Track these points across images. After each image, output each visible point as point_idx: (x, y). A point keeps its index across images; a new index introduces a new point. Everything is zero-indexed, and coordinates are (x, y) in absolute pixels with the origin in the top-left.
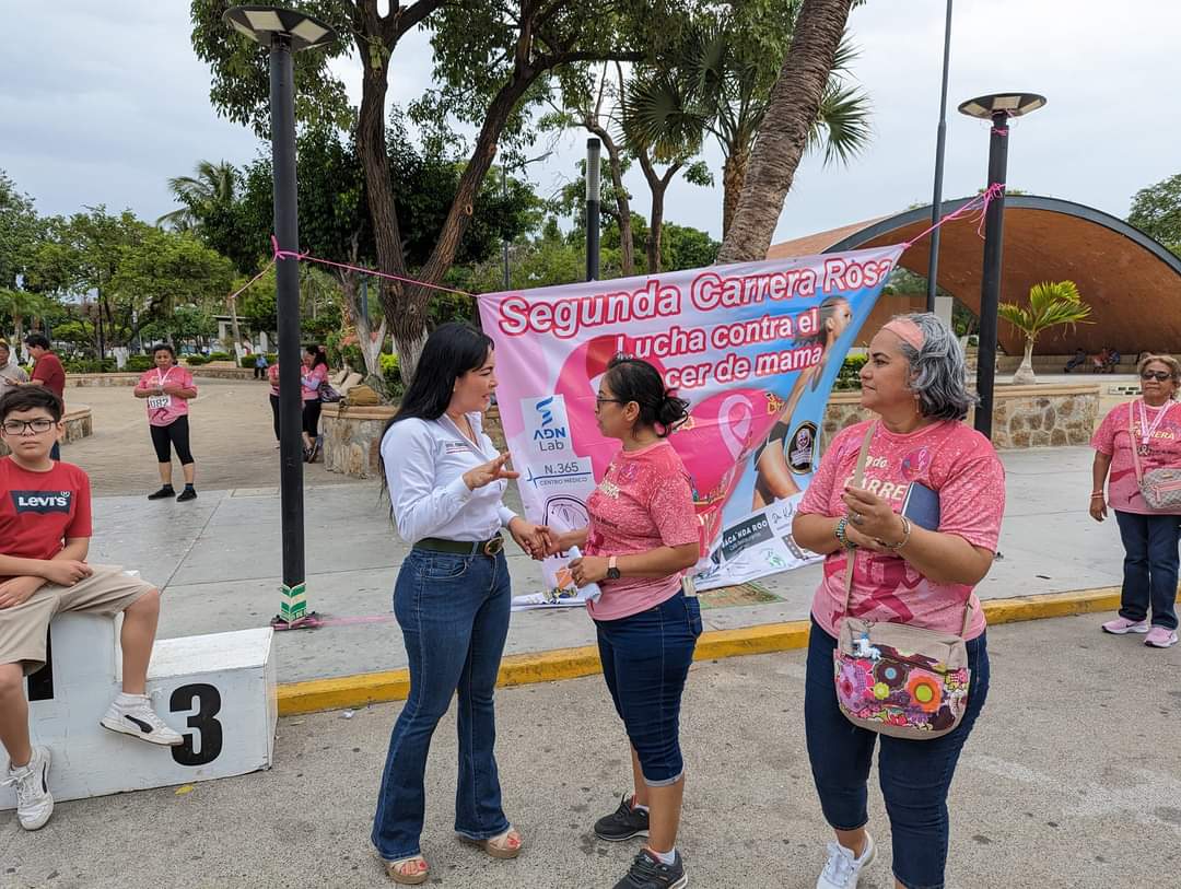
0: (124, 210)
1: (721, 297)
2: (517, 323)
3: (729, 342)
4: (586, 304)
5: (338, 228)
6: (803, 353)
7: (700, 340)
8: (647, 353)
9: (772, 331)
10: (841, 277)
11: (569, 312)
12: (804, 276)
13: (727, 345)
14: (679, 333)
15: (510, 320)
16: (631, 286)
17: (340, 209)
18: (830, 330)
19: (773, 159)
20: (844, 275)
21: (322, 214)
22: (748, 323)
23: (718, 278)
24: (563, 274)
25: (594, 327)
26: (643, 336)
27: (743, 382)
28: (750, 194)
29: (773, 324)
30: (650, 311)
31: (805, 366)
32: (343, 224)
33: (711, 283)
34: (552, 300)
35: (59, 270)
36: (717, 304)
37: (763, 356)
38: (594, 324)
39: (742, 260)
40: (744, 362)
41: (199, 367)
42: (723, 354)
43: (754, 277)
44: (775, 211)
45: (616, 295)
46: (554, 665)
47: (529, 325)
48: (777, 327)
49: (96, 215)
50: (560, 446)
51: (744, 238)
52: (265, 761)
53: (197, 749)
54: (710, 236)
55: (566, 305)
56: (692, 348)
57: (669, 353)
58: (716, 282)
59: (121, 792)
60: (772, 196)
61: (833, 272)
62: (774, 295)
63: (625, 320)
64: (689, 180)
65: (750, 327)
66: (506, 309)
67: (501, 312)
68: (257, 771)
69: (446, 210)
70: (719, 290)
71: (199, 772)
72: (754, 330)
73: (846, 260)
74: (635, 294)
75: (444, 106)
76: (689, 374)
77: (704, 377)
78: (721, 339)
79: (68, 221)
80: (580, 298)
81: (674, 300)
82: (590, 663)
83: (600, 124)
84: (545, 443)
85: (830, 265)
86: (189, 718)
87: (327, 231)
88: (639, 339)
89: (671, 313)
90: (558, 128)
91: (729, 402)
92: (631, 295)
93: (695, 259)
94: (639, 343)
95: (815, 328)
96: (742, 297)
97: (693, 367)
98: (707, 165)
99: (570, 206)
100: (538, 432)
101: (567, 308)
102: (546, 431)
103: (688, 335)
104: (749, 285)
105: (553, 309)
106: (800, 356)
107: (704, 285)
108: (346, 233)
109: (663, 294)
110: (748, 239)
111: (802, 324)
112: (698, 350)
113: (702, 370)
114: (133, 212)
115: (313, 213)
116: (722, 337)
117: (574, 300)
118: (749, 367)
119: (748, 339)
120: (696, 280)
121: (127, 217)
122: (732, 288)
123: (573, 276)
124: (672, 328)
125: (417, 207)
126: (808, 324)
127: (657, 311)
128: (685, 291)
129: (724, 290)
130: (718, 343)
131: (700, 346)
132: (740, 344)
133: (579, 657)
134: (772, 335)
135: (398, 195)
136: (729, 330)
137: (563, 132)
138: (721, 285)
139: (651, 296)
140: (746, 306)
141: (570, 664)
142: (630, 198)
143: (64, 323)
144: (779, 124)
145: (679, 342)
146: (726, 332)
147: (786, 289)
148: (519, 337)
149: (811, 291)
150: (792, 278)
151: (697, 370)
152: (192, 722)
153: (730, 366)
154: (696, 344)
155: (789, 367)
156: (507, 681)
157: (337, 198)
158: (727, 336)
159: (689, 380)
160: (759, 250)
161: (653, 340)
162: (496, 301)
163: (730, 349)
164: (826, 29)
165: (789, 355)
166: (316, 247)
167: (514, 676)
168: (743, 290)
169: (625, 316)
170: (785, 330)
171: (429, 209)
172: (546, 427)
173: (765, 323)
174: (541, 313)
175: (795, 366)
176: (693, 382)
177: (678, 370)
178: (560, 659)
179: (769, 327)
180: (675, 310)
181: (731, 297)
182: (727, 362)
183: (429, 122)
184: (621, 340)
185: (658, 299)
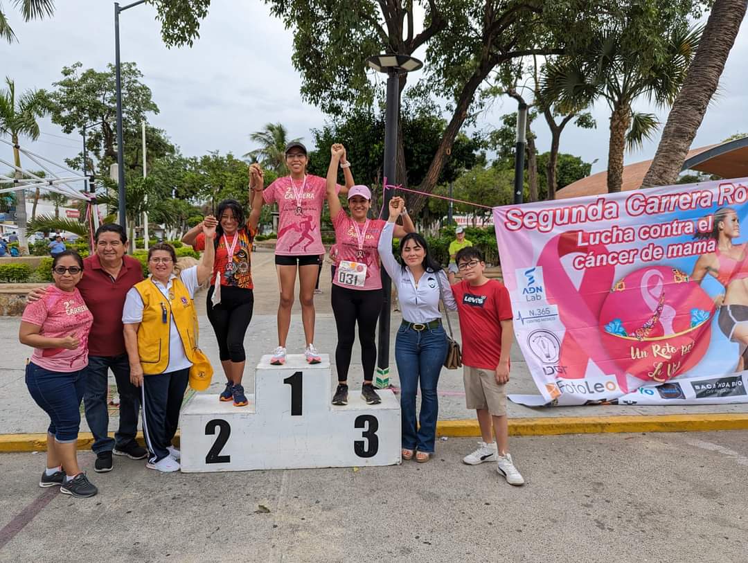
0: (228, 153)
1: (645, 208)
2: (516, 224)
3: (650, 236)
4: (558, 212)
5: (370, 164)
6: (700, 244)
7: (631, 234)
8: (597, 242)
9: (680, 229)
10: (731, 196)
11: (548, 217)
12: (704, 195)
13: (648, 238)
14: (618, 230)
15: (511, 222)
16: (586, 202)
17: (373, 153)
18: (721, 230)
19: (684, 122)
20: (734, 194)
21: (361, 156)
22: (662, 225)
23: (644, 197)
24: (485, 186)
25: (563, 226)
26: (594, 231)
27: (657, 261)
28: (666, 144)
29: (680, 225)
30: (599, 216)
31: (702, 253)
32: (373, 162)
33: (639, 200)
34: (538, 211)
35: (194, 187)
36: (643, 212)
37: (672, 245)
38: (563, 224)
39: (660, 185)
40: (660, 249)
41: (262, 242)
42: (646, 243)
43: (668, 195)
44: (684, 154)
45: (577, 207)
46: (543, 426)
47: (523, 224)
48: (684, 227)
49: (214, 156)
50: (539, 298)
51: (661, 171)
52: (398, 460)
53: (366, 449)
54: (582, 159)
55: (546, 213)
56: (626, 239)
57: (611, 242)
58: (642, 199)
59: (330, 468)
60: (682, 145)
61: (725, 192)
62: (682, 207)
63: (583, 222)
64: (578, 126)
65: (664, 227)
66: (509, 215)
67: (507, 217)
68: (394, 465)
69: (434, 152)
70: (644, 203)
71: (367, 462)
72: (667, 229)
73: (734, 185)
74: (589, 207)
75: (428, 88)
76: (624, 255)
77: (633, 258)
78: (644, 234)
79: (199, 160)
80: (554, 208)
81: (614, 210)
82: (564, 427)
83: (517, 92)
84: (530, 296)
85: (723, 188)
86: (363, 433)
87: (364, 166)
88: (592, 233)
89: (612, 218)
90: (493, 97)
91: (649, 274)
92: (587, 207)
93: (571, 175)
94: (592, 236)
95: (710, 228)
96: (659, 208)
97: (626, 251)
98: (592, 115)
99: (495, 144)
100: (525, 289)
101: (546, 215)
102: (530, 288)
103: (623, 231)
104: (664, 201)
105: (538, 215)
106: (698, 246)
107: (635, 200)
108: (374, 167)
109: (607, 206)
110: (665, 172)
111: (700, 226)
112: (630, 241)
113: (632, 253)
114: (232, 154)
115: (357, 156)
116: (645, 233)
117: (551, 210)
118: (663, 252)
119: (663, 234)
120: (630, 197)
121: (230, 156)
122: (653, 202)
123: (492, 188)
124: (613, 227)
125: (416, 150)
126: (705, 224)
127: (603, 216)
128: (622, 204)
129: (647, 204)
130: (643, 237)
131: (631, 238)
132: (657, 237)
133: (557, 423)
134: (679, 233)
135: (406, 144)
136: (650, 228)
137: (496, 99)
138: (646, 201)
139: (599, 207)
140: (662, 213)
141: (552, 427)
142: (536, 138)
143: (192, 216)
144: (689, 100)
145: (618, 235)
146: (648, 230)
147: (691, 203)
148: (517, 232)
149: (709, 205)
150: (695, 196)
151: (629, 253)
152: (364, 434)
153: (650, 251)
154: (628, 237)
155: (690, 253)
156: (515, 433)
157: (372, 147)
158: (649, 232)
159: (623, 259)
160: (672, 179)
161: (601, 234)
162: (504, 211)
163: (651, 240)
164: (724, 40)
165: (690, 245)
166: (357, 175)
167: (519, 430)
168: (660, 204)
169: (583, 219)
170: (689, 229)
171: (423, 152)
172: (530, 286)
173: (675, 225)
174: (531, 217)
175: (694, 252)
176: (626, 260)
177: (616, 253)
178: (546, 423)
179: (677, 227)
180: (615, 216)
181: (652, 208)
182: (648, 248)
183: (419, 98)
184: (580, 233)
185: (604, 210)
